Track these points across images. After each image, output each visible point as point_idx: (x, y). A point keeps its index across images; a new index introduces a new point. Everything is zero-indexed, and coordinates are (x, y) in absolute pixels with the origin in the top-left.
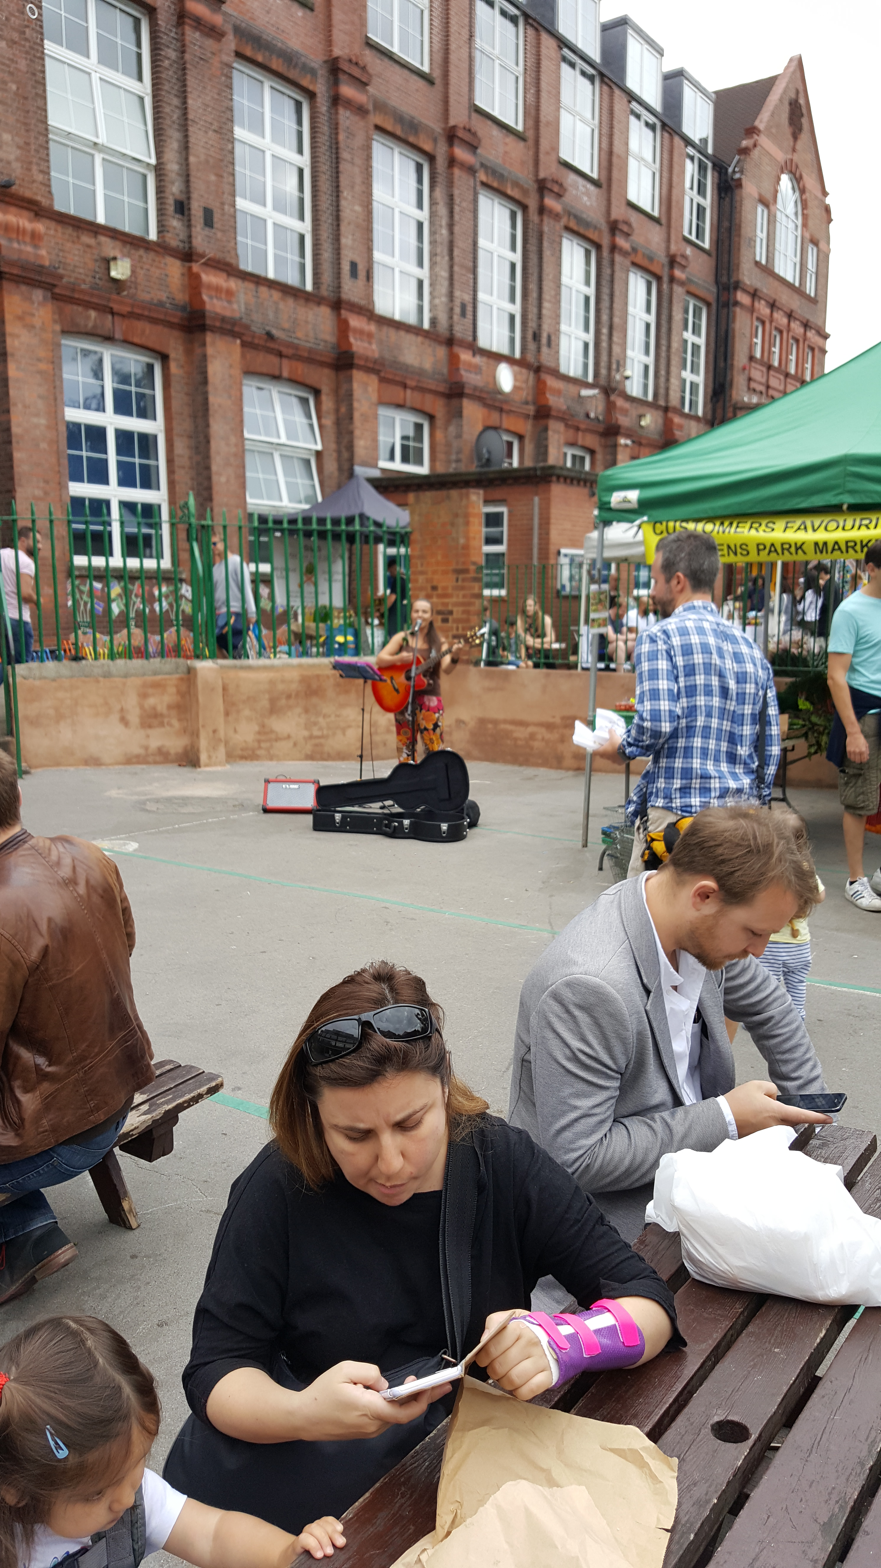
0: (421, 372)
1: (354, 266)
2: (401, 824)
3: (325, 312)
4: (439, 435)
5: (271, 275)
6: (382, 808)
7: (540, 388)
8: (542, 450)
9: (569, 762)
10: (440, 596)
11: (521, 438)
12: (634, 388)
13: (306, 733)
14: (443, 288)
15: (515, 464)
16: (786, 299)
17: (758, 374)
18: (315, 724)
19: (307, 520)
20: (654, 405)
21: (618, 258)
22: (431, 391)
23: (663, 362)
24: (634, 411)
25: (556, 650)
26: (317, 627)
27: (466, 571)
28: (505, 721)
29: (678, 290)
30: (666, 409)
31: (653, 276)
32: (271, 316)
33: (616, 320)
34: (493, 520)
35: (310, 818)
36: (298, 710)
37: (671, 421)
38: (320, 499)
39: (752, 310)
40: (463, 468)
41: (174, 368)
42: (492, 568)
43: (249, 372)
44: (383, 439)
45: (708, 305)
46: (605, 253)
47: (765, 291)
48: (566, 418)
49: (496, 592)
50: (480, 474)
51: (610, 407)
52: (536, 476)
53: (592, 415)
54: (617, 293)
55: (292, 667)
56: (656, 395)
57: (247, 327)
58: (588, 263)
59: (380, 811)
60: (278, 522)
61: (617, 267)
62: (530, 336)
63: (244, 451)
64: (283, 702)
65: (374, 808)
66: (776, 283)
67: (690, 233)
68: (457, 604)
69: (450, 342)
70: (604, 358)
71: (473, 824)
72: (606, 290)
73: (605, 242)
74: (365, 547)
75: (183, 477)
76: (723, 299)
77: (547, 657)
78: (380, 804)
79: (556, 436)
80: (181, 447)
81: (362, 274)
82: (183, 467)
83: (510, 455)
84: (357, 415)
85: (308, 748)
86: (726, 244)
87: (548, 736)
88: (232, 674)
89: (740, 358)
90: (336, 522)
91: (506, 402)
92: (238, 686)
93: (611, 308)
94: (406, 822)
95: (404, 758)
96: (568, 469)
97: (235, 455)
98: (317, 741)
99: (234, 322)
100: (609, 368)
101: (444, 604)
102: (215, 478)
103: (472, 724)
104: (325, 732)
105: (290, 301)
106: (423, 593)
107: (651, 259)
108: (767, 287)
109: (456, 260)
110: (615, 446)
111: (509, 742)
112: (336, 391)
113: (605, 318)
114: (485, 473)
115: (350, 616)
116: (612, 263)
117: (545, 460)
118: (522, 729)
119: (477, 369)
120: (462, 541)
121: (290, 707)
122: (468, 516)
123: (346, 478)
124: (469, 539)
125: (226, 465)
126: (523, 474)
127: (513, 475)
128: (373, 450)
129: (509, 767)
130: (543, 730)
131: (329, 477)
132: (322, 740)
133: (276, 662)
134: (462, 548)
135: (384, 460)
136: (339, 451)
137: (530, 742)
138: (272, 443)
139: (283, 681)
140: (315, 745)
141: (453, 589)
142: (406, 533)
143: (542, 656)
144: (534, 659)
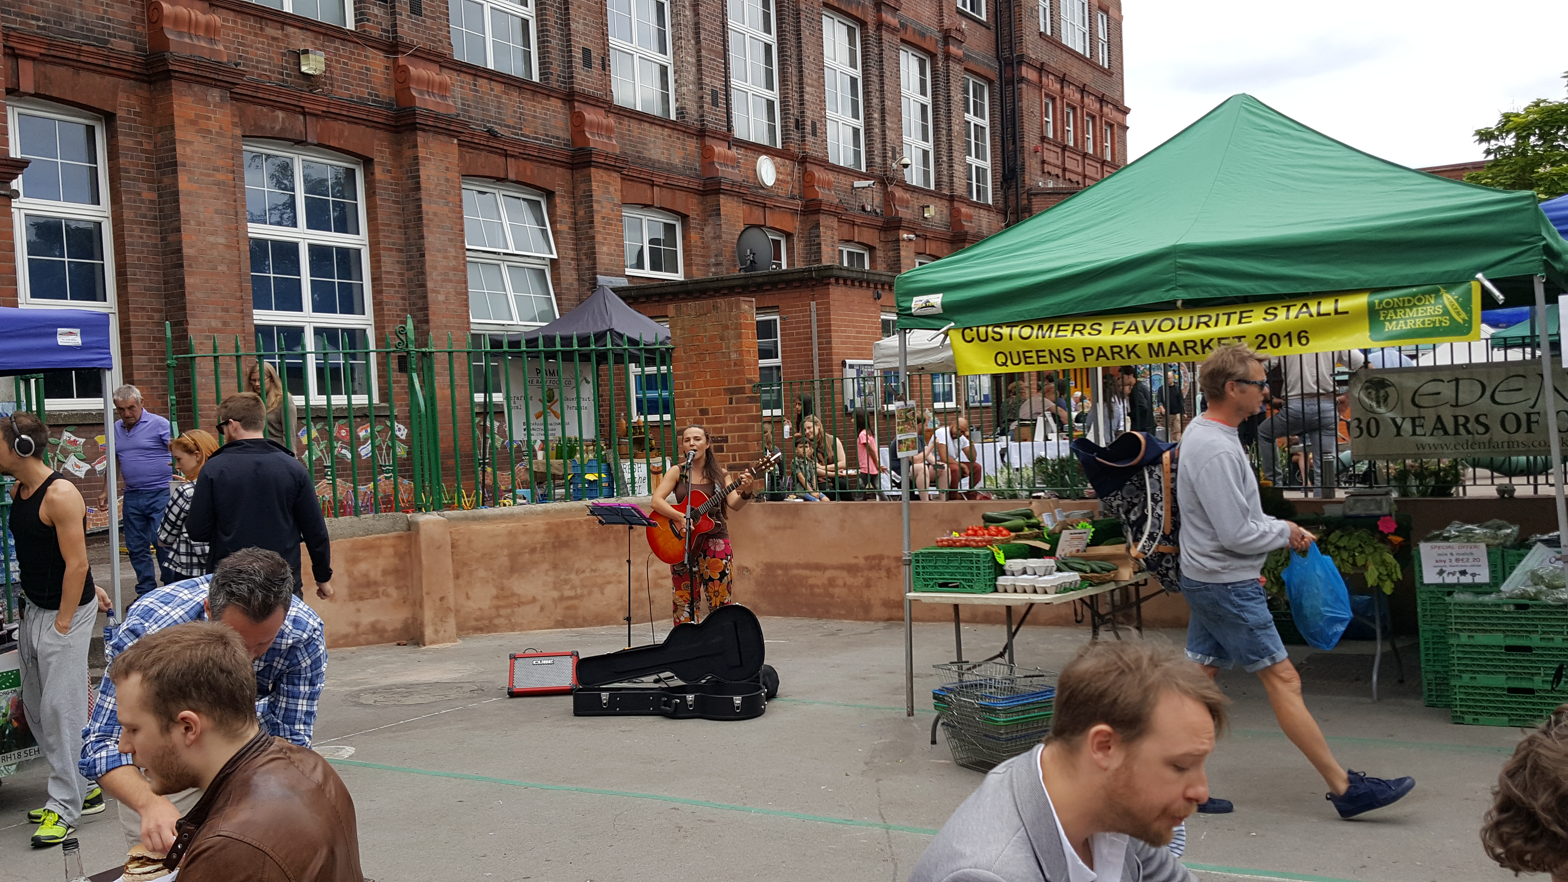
0: (670, 168)
1: (586, 52)
2: (684, 700)
3: (556, 104)
4: (694, 236)
5: (491, 66)
6: (656, 681)
7: (807, 181)
8: (814, 249)
9: (878, 610)
10: (709, 421)
11: (789, 236)
12: (914, 177)
13: (556, 594)
14: (690, 75)
15: (784, 267)
16: (1076, 71)
17: (1051, 156)
18: (566, 582)
19: (549, 340)
20: (937, 195)
21: (886, 36)
22: (682, 189)
23: (944, 146)
24: (916, 202)
25: (851, 476)
26: (565, 464)
27: (742, 390)
28: (798, 566)
29: (955, 68)
30: (952, 199)
31: (926, 54)
32: (493, 111)
33: (888, 103)
34: (765, 330)
35: (570, 700)
36: (545, 566)
37: (959, 211)
38: (558, 317)
39: (1040, 86)
40: (724, 272)
41: (379, 173)
42: (769, 386)
43: (468, 176)
44: (630, 244)
45: (990, 82)
46: (871, 31)
47: (1053, 64)
48: (838, 213)
49: (777, 412)
50: (745, 278)
51: (888, 199)
52: (812, 279)
53: (869, 208)
54: (887, 73)
55: (536, 514)
56: (938, 184)
57: (465, 125)
58: (852, 42)
59: (656, 686)
60: (514, 344)
61: (885, 46)
62: (792, 125)
63: (465, 263)
64: (527, 556)
65: (648, 682)
66: (1065, 56)
67: (964, 5)
68: (730, 430)
69: (702, 133)
70: (878, 145)
71: (772, 695)
72: (874, 71)
73: (871, 19)
74: (616, 367)
75: (393, 297)
76: (1007, 75)
77: (843, 487)
78: (655, 677)
79: (829, 233)
80: (389, 263)
81: (596, 62)
82: (393, 286)
83: (778, 257)
84: (597, 218)
85: (559, 613)
86: (1006, 15)
87: (850, 580)
88: (462, 527)
89: (1031, 140)
90: (584, 340)
91: (770, 198)
92: (470, 541)
93: (882, 90)
94: (690, 697)
95: (682, 617)
96: (846, 269)
97: (455, 269)
98: (570, 603)
99: (450, 120)
100: (884, 157)
102: (431, 296)
103: (758, 571)
104: (579, 591)
105: (515, 95)
106: (691, 418)
107: (923, 35)
108: (1055, 61)
109: (704, 44)
110: (898, 241)
111: (804, 590)
112: (573, 194)
113: (875, 101)
114: (752, 277)
115: (603, 449)
116: (880, 40)
117: (819, 261)
118: (818, 574)
119: (735, 163)
120: (734, 356)
121: (535, 563)
122: (738, 327)
123: (589, 290)
124: (740, 353)
125: (444, 281)
126: (796, 276)
127: (785, 277)
128: (618, 256)
129: (806, 622)
130: (844, 574)
131: (567, 289)
132: (575, 602)
133: (516, 509)
134: (735, 364)
135: (631, 267)
136: (578, 260)
137: (831, 590)
138: (499, 253)
139: (525, 532)
140: (568, 608)
141: (726, 412)
142: (667, 349)
143: (837, 486)
144: (828, 490)
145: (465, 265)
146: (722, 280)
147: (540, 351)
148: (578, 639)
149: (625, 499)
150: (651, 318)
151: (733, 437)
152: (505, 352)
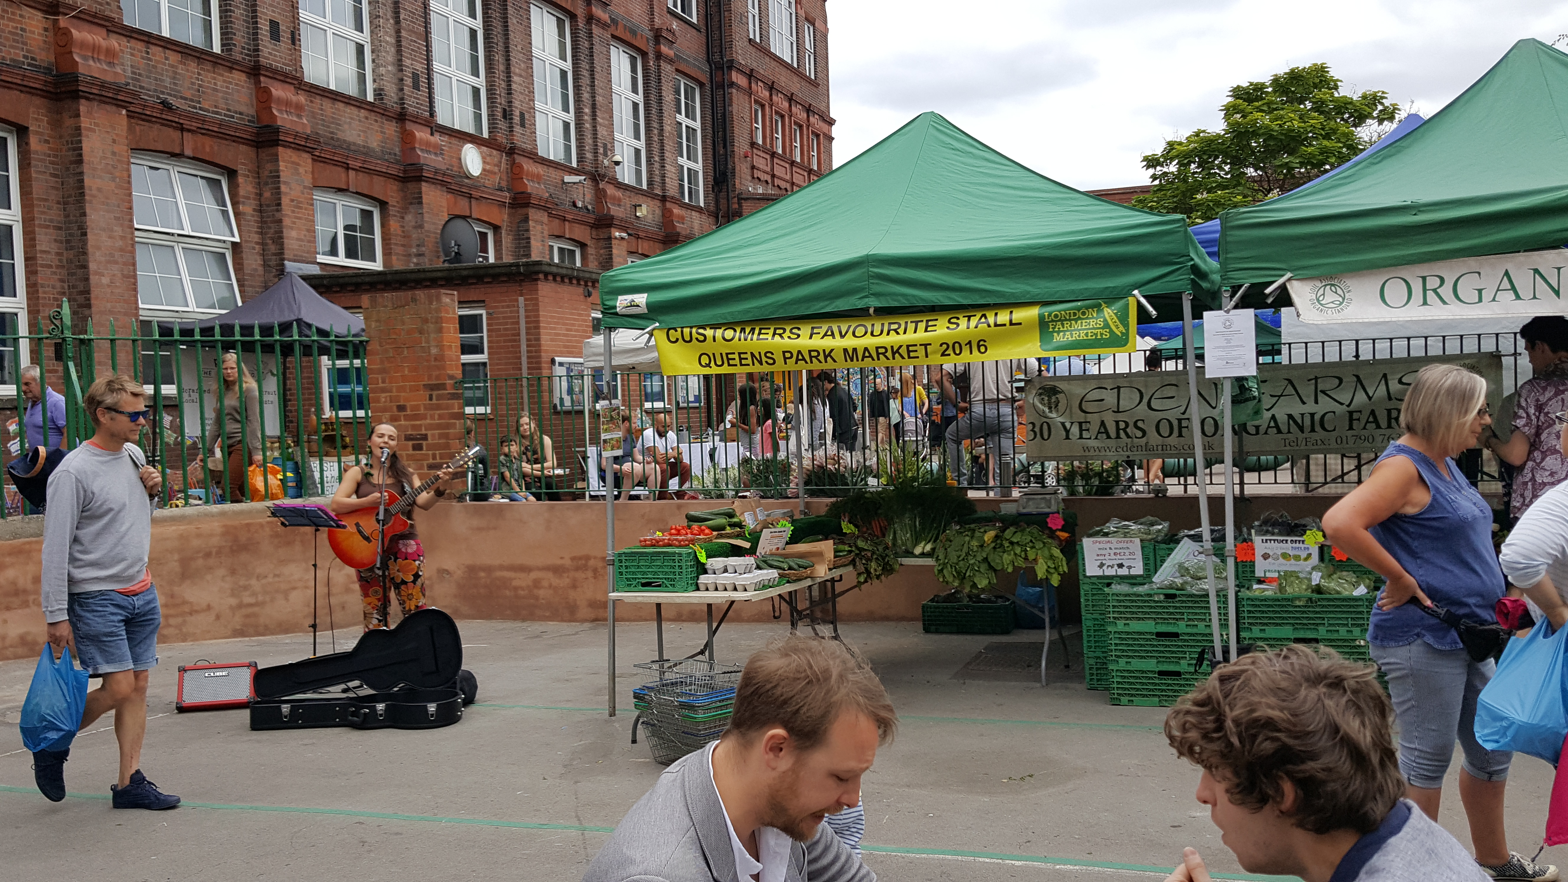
0: (367, 152)
1: (274, 26)
2: (373, 709)
3: (239, 77)
4: (394, 225)
5: (166, 33)
6: (344, 691)
7: (515, 173)
8: (523, 242)
9: (584, 611)
10: (408, 418)
11: (496, 228)
12: (626, 175)
13: (233, 601)
14: (389, 55)
15: (492, 260)
16: (784, 80)
17: (761, 162)
18: (246, 588)
19: (227, 329)
20: (649, 194)
21: (596, 30)
22: (380, 173)
23: (656, 146)
24: (628, 200)
25: (559, 476)
27: (442, 387)
28: (502, 568)
29: (667, 68)
30: (664, 199)
31: (637, 52)
32: (168, 82)
33: (599, 99)
34: (469, 324)
35: (246, 714)
36: (221, 572)
37: (671, 211)
38: (240, 304)
39: (749, 92)
40: (426, 263)
41: (35, 143)
42: (474, 382)
43: (138, 149)
44: (323, 230)
45: (701, 85)
46: (581, 24)
47: (762, 71)
48: (548, 207)
49: (480, 410)
50: (449, 270)
51: (600, 195)
52: (520, 273)
53: (580, 204)
54: (598, 69)
55: (212, 515)
56: (651, 182)
57: (135, 95)
58: (561, 34)
59: (344, 695)
60: (187, 332)
61: (596, 40)
62: (499, 114)
63: (133, 244)
64: (200, 562)
65: (335, 692)
66: (774, 64)
67: (675, 6)
68: (430, 427)
69: (402, 117)
70: (589, 140)
71: (469, 701)
72: (585, 65)
73: (580, 11)
74: (304, 359)
75: (49, 279)
76: (719, 79)
77: (549, 486)
78: (343, 686)
79: (539, 227)
80: (45, 241)
81: (285, 36)
82: (50, 266)
83: (485, 250)
84: (285, 201)
85: (237, 621)
86: (716, 19)
87: (556, 581)
89: (741, 145)
90: (266, 330)
91: (476, 188)
93: (593, 85)
94: (381, 707)
95: (374, 623)
96: (557, 265)
97: (121, 248)
98: (250, 610)
99: (118, 88)
100: (596, 153)
101: (414, 427)
102: (94, 279)
103: (459, 573)
104: (260, 598)
105: (193, 65)
106: (387, 415)
107: (634, 33)
108: (764, 68)
109: (403, 24)
110: (610, 238)
111: (508, 593)
112: (257, 173)
113: (586, 96)
114: (456, 269)
115: (289, 447)
116: (590, 35)
117: (528, 255)
118: (522, 575)
119: (438, 150)
120: (434, 351)
121: (210, 569)
122: (439, 321)
123: (275, 276)
124: (441, 347)
125: (109, 262)
126: (503, 270)
127: (491, 271)
128: (309, 242)
129: (509, 625)
130: (550, 575)
131: (251, 275)
132: (256, 609)
133: (188, 510)
134: (436, 359)
135: (324, 254)
136: (263, 244)
137: (536, 591)
138: (173, 235)
139: (199, 536)
140: (247, 616)
141: (426, 409)
142: (361, 342)
143: (543, 485)
144: (534, 490)
145: (133, 246)
146: (424, 271)
147: (217, 341)
148: (258, 648)
149: (313, 499)
150: (346, 308)
151: (433, 435)
152: (176, 341)
